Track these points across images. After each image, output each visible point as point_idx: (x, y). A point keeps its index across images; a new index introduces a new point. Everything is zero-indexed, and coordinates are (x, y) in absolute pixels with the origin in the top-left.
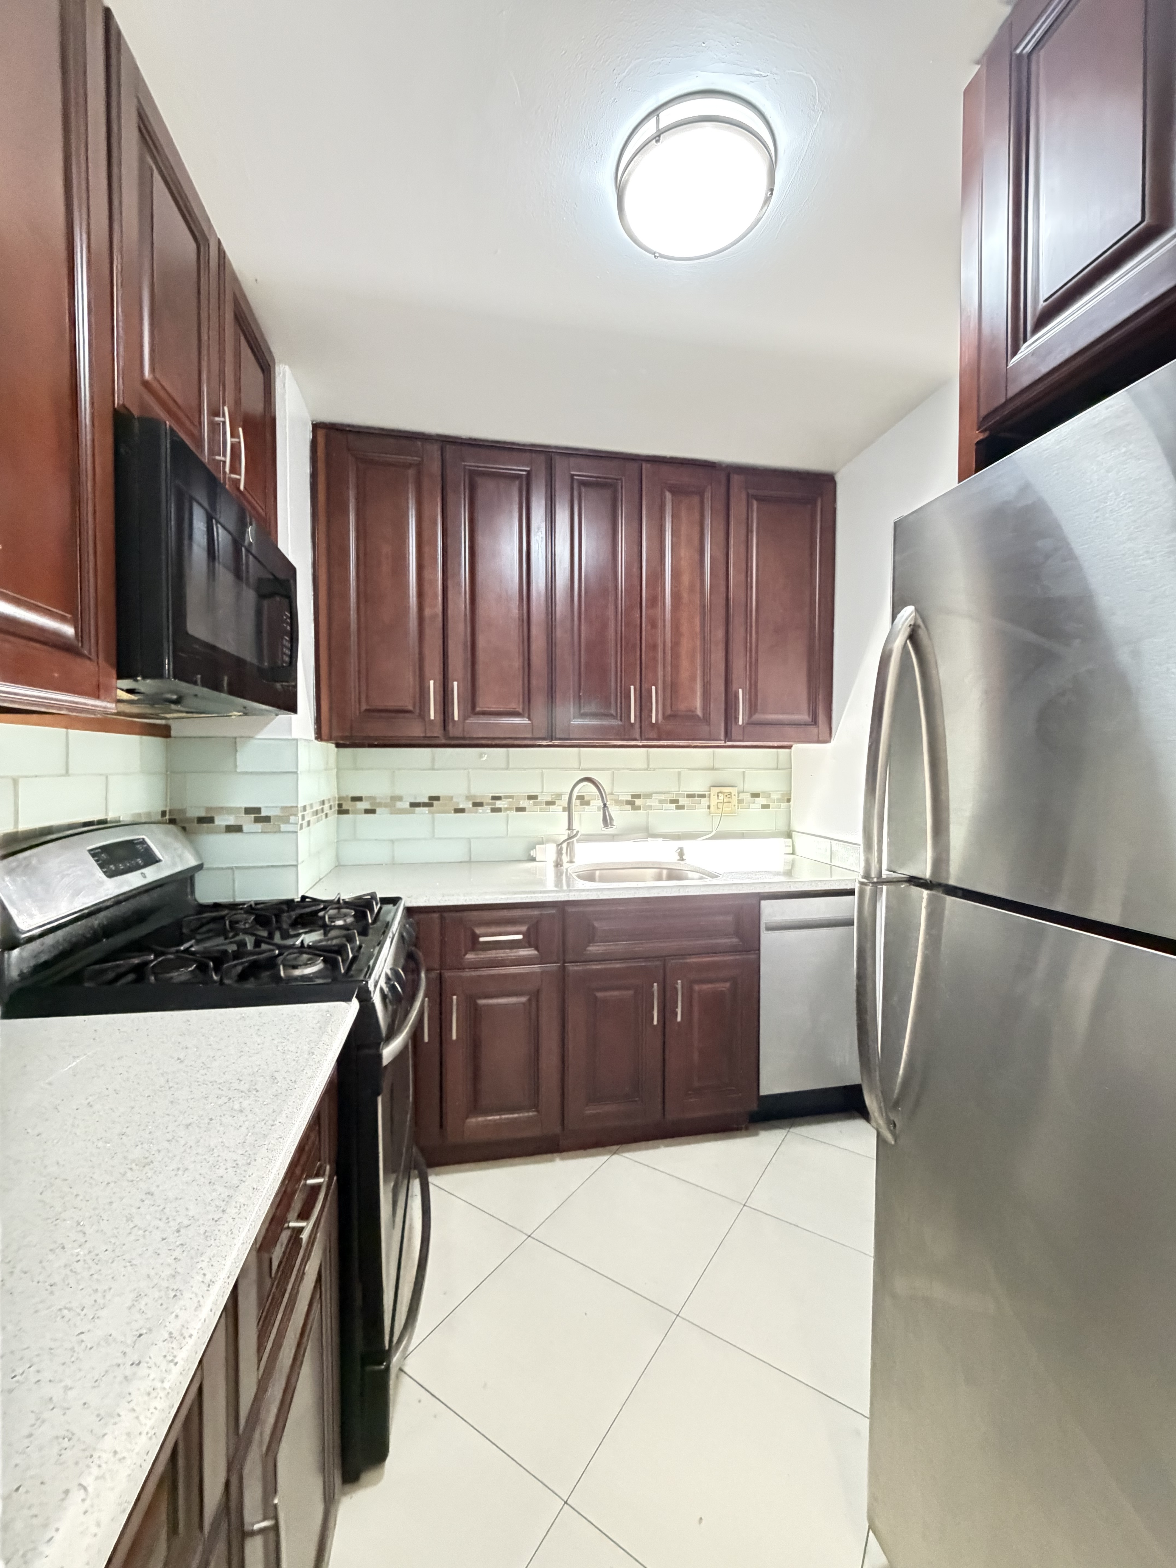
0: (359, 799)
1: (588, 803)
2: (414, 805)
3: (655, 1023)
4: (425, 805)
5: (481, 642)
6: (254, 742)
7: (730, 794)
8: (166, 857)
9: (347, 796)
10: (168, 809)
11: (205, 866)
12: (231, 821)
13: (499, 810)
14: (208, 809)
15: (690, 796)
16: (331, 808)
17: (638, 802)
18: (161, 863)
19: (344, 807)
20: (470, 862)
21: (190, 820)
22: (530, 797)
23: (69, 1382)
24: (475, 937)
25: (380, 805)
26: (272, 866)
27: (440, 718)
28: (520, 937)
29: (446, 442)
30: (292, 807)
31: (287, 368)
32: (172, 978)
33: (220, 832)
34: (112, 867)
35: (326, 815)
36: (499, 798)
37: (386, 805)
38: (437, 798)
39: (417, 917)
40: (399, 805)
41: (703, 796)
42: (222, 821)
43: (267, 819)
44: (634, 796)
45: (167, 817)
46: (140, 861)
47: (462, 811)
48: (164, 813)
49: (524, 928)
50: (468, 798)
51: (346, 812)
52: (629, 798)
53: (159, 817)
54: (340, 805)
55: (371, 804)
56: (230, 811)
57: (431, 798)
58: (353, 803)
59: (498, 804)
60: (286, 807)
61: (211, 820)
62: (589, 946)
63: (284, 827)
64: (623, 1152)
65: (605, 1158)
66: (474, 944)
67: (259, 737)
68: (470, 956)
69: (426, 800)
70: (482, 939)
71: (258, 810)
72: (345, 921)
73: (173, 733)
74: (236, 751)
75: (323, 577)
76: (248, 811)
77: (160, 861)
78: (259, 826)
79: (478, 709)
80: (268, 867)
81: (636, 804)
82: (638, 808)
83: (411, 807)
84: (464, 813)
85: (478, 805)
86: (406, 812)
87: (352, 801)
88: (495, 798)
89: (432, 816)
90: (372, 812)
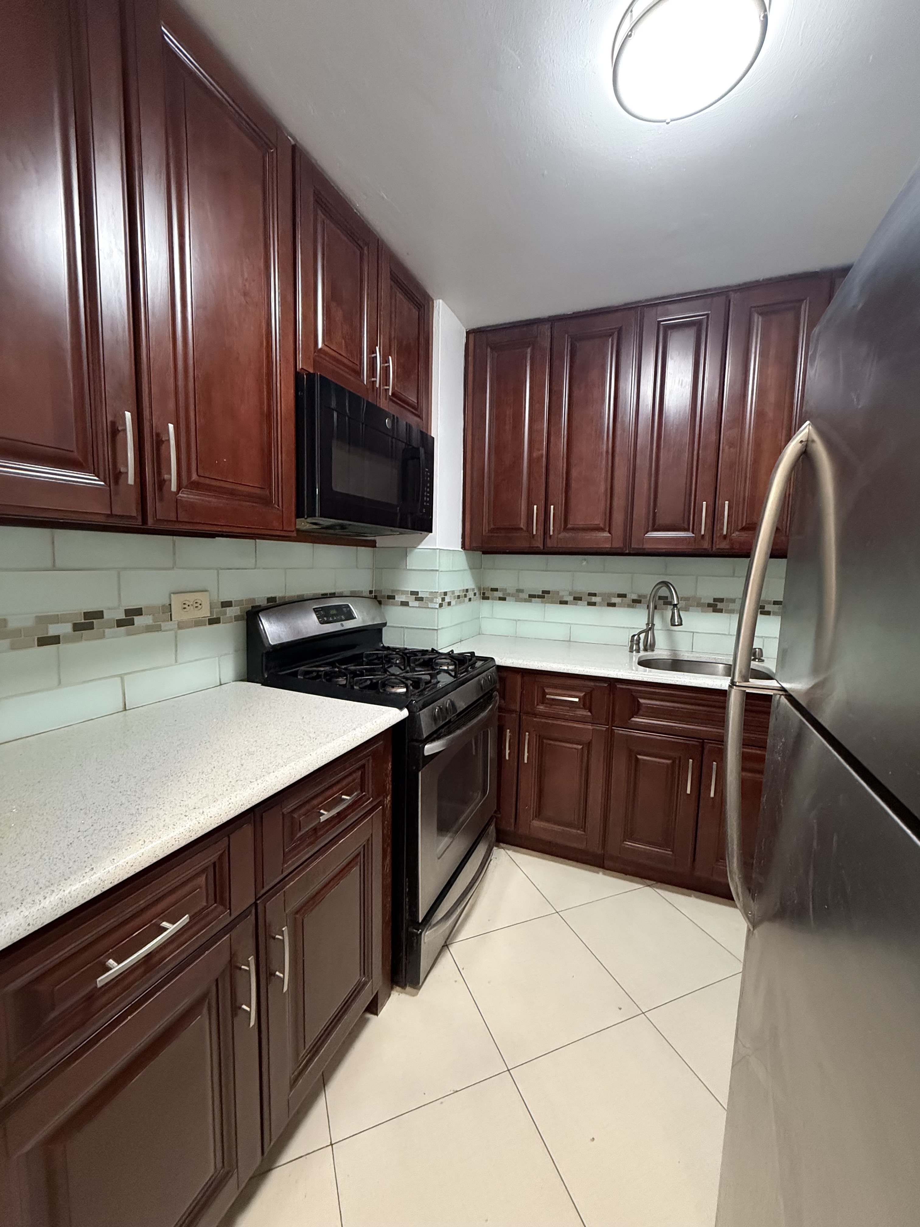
0: (496, 590)
2: (532, 596)
3: (688, 792)
4: (539, 597)
5: (574, 473)
6: (417, 550)
8: (359, 617)
9: (488, 587)
10: (374, 590)
11: (388, 624)
12: (403, 598)
13: (594, 604)
14: (393, 591)
16: (475, 594)
17: (720, 605)
18: (355, 620)
19: (486, 595)
20: (570, 641)
21: (383, 597)
22: (620, 596)
23: (166, 813)
24: (544, 694)
25: (509, 595)
26: (424, 629)
27: (541, 532)
28: (577, 700)
29: (554, 320)
30: (435, 592)
31: (441, 301)
32: (338, 681)
33: (398, 605)
34: (325, 619)
35: (470, 600)
36: (595, 595)
37: (512, 595)
38: (548, 592)
39: (504, 674)
40: (522, 595)
42: (399, 598)
43: (421, 599)
45: (373, 594)
46: (343, 617)
47: (566, 603)
48: (371, 592)
49: (582, 694)
50: (570, 594)
51: (488, 598)
52: (710, 602)
53: (368, 594)
54: (484, 594)
55: (503, 594)
56: (404, 592)
57: (543, 592)
58: (492, 592)
59: (594, 599)
60: (432, 592)
61: (393, 597)
62: (633, 717)
63: (430, 605)
64: (657, 888)
65: (637, 886)
66: (543, 700)
67: (419, 547)
68: (541, 708)
69: (540, 593)
70: (548, 696)
71: (417, 593)
72: (448, 667)
73: (377, 545)
74: (407, 556)
75: (469, 438)
76: (413, 593)
77: (355, 618)
78: (417, 604)
79: (569, 526)
80: (421, 629)
81: (718, 607)
82: (721, 611)
83: (529, 597)
84: (567, 604)
85: (577, 599)
86: (525, 601)
87: (491, 591)
88: (591, 595)
89: (543, 605)
90: (503, 599)
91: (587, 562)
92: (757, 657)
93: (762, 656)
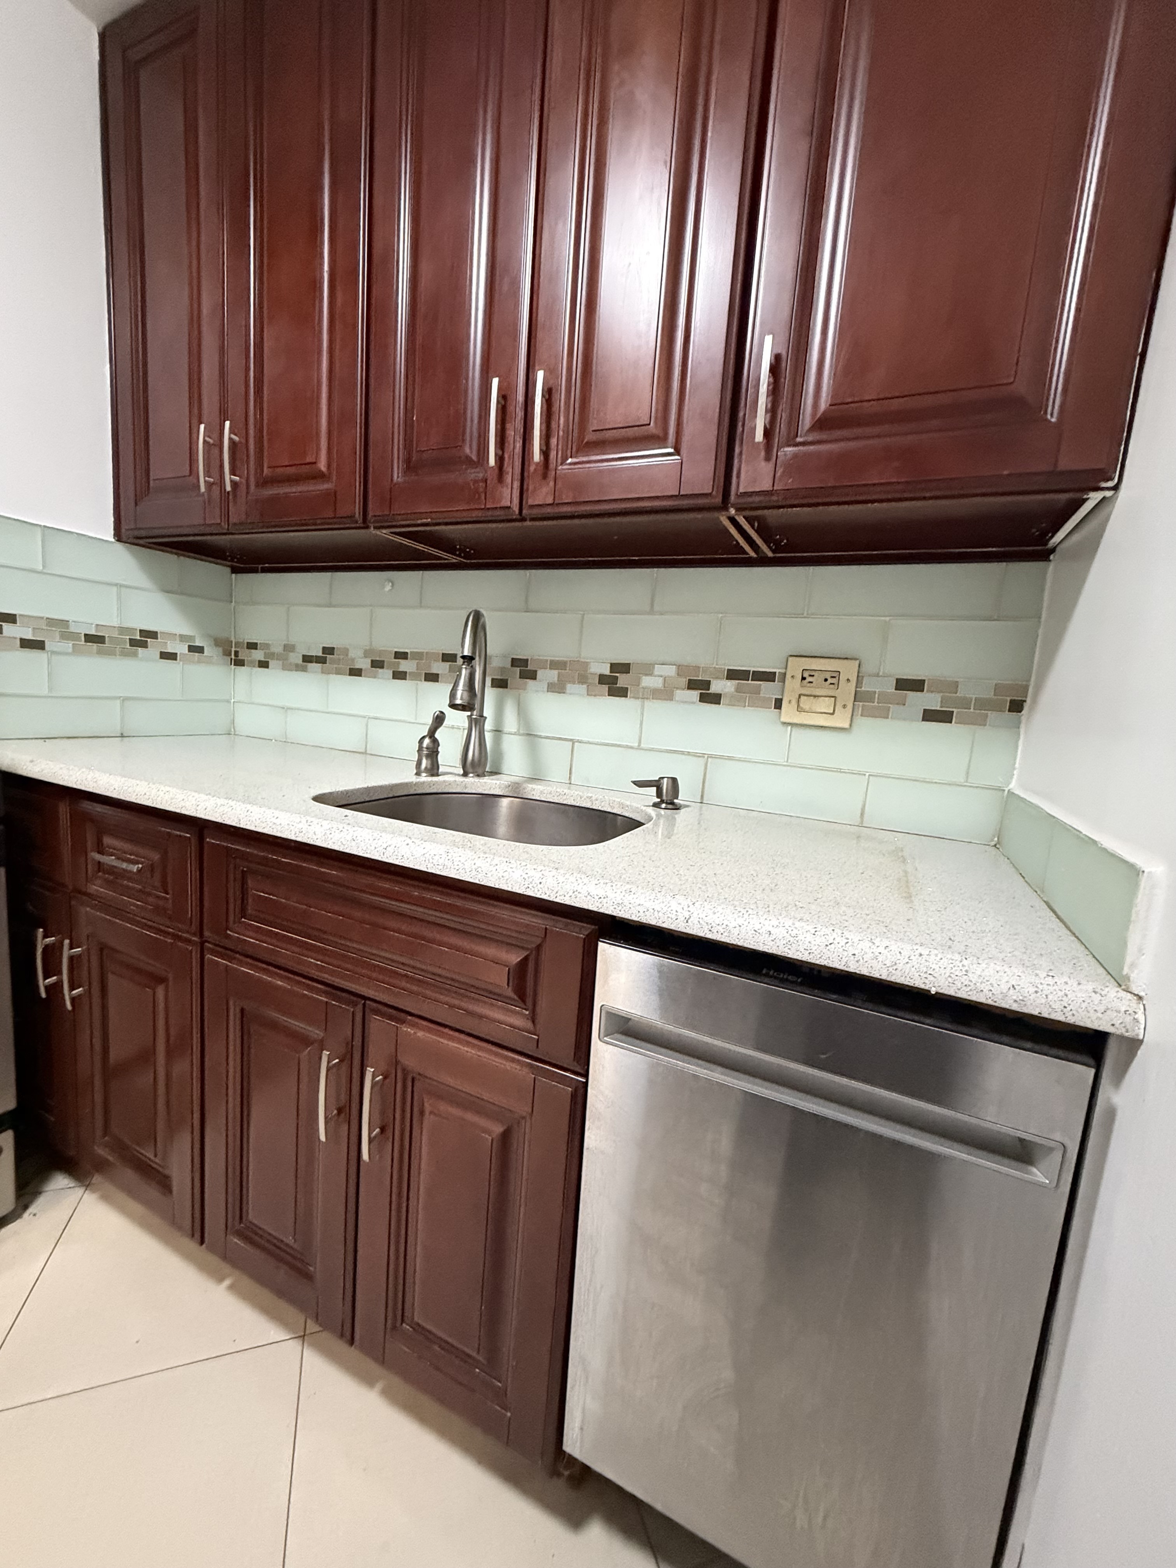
0: (255, 646)
1: (533, 676)
2: (307, 659)
4: (318, 660)
7: (836, 675)
9: (243, 641)
13: (403, 675)
15: (732, 675)
17: (623, 680)
19: (240, 657)
20: (365, 753)
22: (446, 658)
25: (272, 655)
36: (406, 657)
37: (278, 657)
38: (331, 651)
40: (292, 657)
41: (768, 677)
44: (614, 667)
47: (359, 673)
50: (366, 654)
51: (242, 663)
52: (607, 671)
54: (236, 653)
55: (266, 655)
57: (325, 650)
58: (248, 651)
59: (404, 666)
69: (320, 653)
81: (620, 684)
82: (622, 693)
83: (304, 661)
84: (360, 675)
85: (377, 664)
86: (298, 668)
87: (248, 648)
88: (401, 656)
89: (325, 676)
90: (264, 664)
91: (392, 586)
92: (664, 798)
93: (677, 798)
